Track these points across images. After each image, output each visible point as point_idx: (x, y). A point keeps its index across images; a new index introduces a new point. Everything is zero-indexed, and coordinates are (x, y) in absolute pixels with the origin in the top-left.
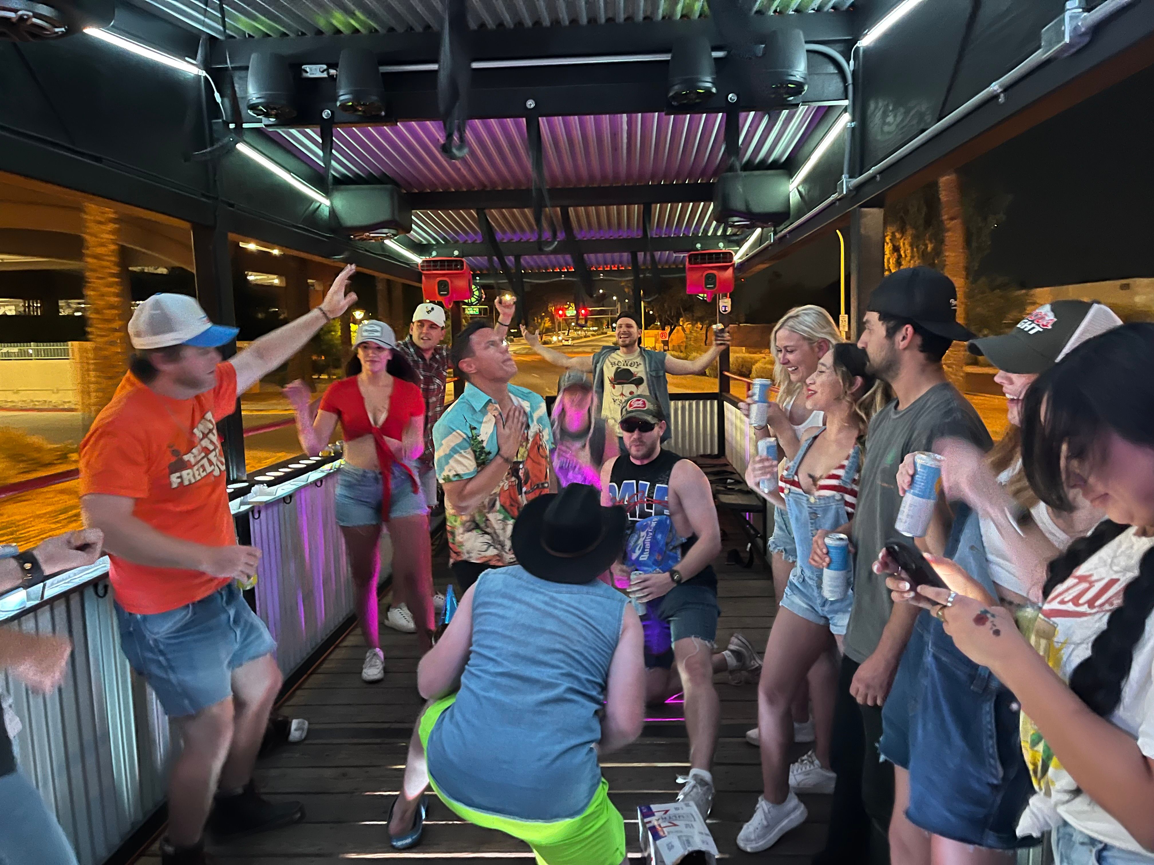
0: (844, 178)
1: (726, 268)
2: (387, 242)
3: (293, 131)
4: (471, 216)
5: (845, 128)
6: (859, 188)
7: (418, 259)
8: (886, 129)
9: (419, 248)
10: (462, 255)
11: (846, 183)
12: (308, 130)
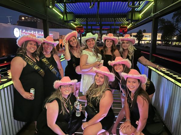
0: (152, 13)
1: (126, 29)
2: (71, 23)
3: (58, 4)
4: (85, 19)
5: (152, 5)
6: (155, 15)
7: (76, 27)
8: (161, 5)
9: (76, 25)
10: (83, 26)
11: (152, 14)
12: (61, 4)
